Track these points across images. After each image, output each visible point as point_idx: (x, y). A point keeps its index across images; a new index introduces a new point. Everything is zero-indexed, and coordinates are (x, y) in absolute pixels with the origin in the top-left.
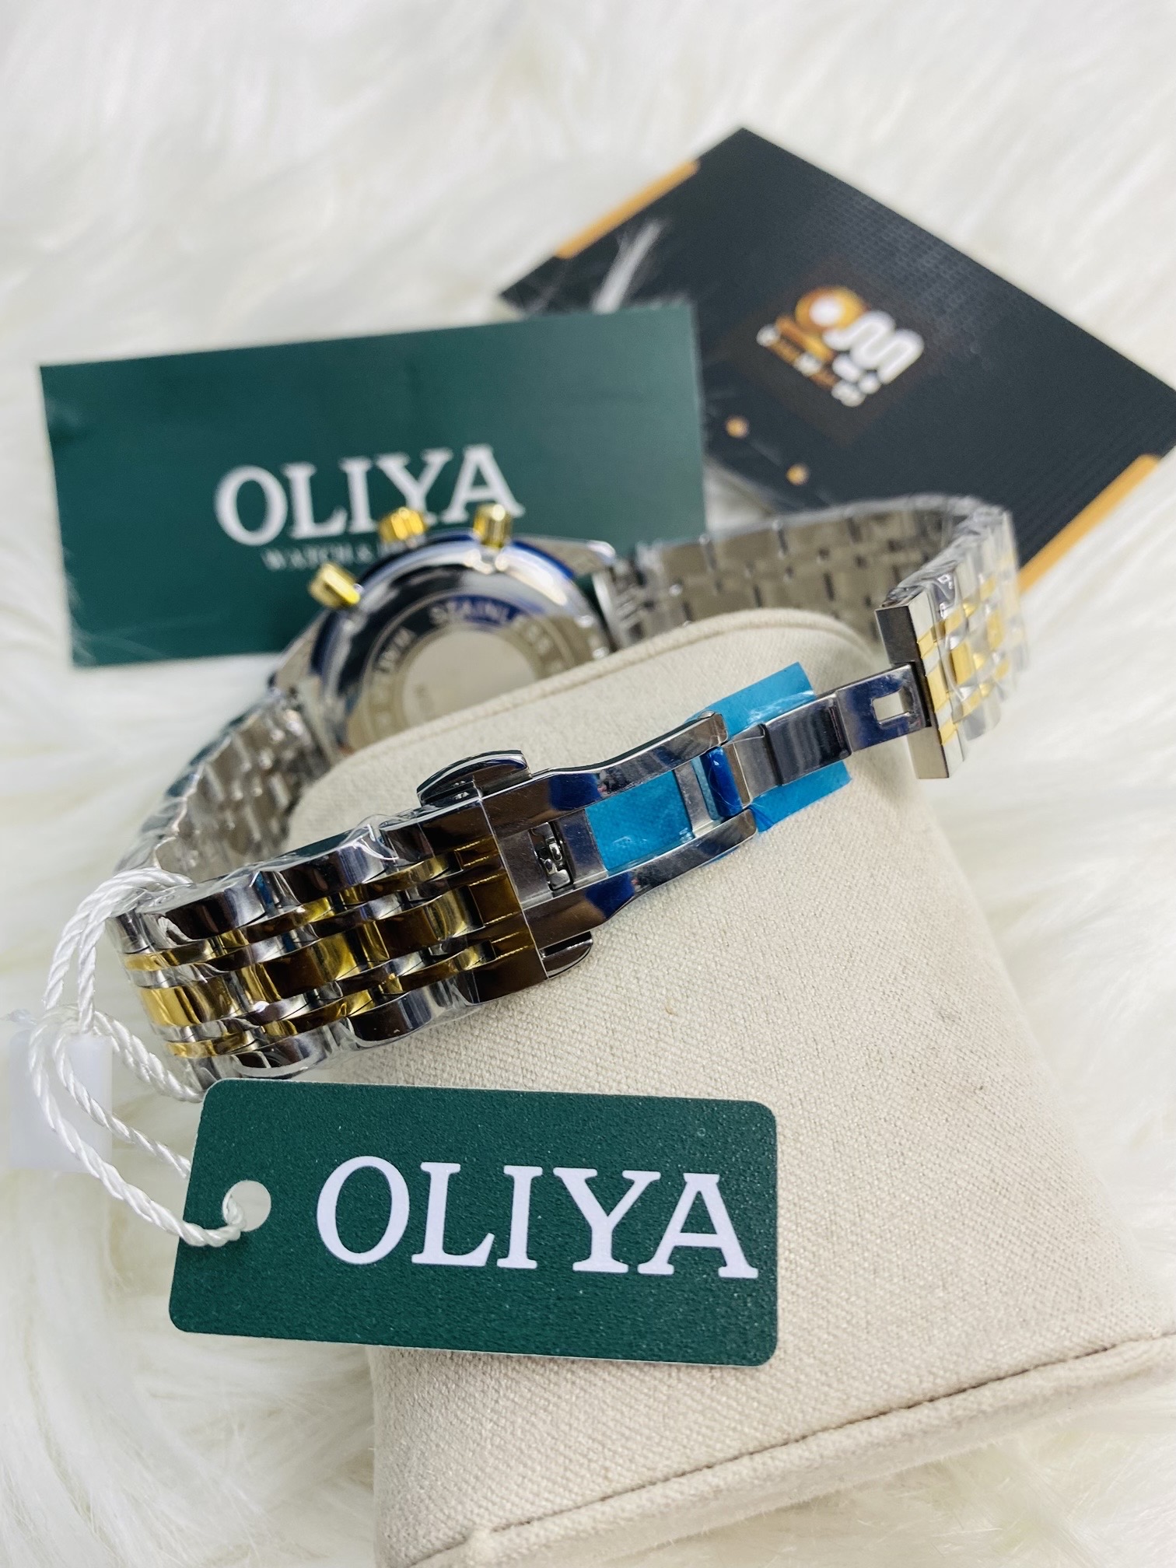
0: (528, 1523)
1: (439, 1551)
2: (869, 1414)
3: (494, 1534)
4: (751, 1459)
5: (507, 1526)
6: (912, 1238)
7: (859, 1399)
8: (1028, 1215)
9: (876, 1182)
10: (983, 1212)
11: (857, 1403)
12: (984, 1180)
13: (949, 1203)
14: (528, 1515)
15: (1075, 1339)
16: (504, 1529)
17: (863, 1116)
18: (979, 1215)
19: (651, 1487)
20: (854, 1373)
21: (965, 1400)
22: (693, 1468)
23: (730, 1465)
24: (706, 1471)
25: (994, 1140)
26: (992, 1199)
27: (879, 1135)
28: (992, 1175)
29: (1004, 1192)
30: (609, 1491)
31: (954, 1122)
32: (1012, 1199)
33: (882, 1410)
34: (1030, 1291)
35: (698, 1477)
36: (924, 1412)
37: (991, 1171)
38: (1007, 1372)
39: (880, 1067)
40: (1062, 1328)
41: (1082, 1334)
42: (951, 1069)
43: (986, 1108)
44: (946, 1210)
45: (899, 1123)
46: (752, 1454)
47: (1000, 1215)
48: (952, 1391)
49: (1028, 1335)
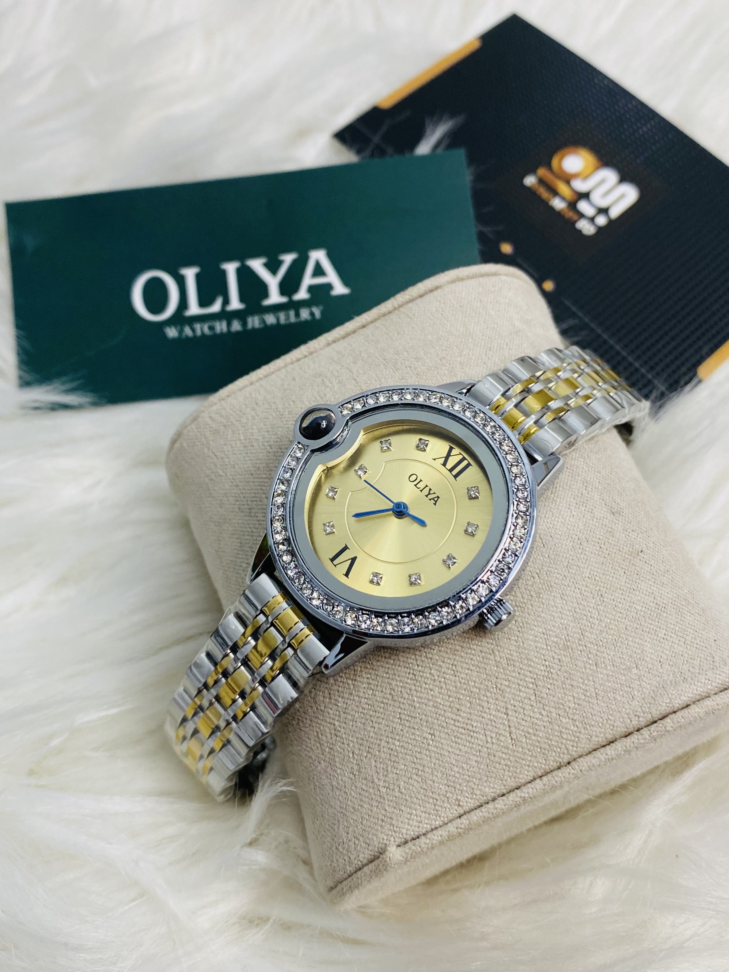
0: (418, 838)
1: (366, 865)
2: (604, 744)
3: (399, 848)
4: (541, 780)
5: (406, 842)
6: (615, 643)
7: (597, 736)
8: (679, 620)
9: (589, 614)
10: (653, 622)
11: (597, 739)
12: (651, 604)
13: (633, 620)
14: (417, 834)
15: (713, 684)
16: (404, 844)
17: (576, 578)
18: (651, 624)
19: (487, 805)
20: (593, 723)
21: (657, 726)
22: (508, 791)
23: (529, 785)
24: (516, 790)
25: (653, 580)
26: (657, 614)
27: (587, 587)
28: (655, 601)
29: (663, 609)
30: (462, 812)
31: (629, 574)
32: (669, 613)
33: (611, 740)
34: (685, 662)
35: (512, 796)
36: (635, 738)
37: (654, 598)
38: (678, 708)
39: (581, 547)
40: (706, 679)
41: (717, 681)
42: (622, 543)
43: (646, 562)
44: (631, 624)
45: (597, 578)
46: (541, 777)
47: (663, 622)
48: (649, 723)
49: (688, 686)
